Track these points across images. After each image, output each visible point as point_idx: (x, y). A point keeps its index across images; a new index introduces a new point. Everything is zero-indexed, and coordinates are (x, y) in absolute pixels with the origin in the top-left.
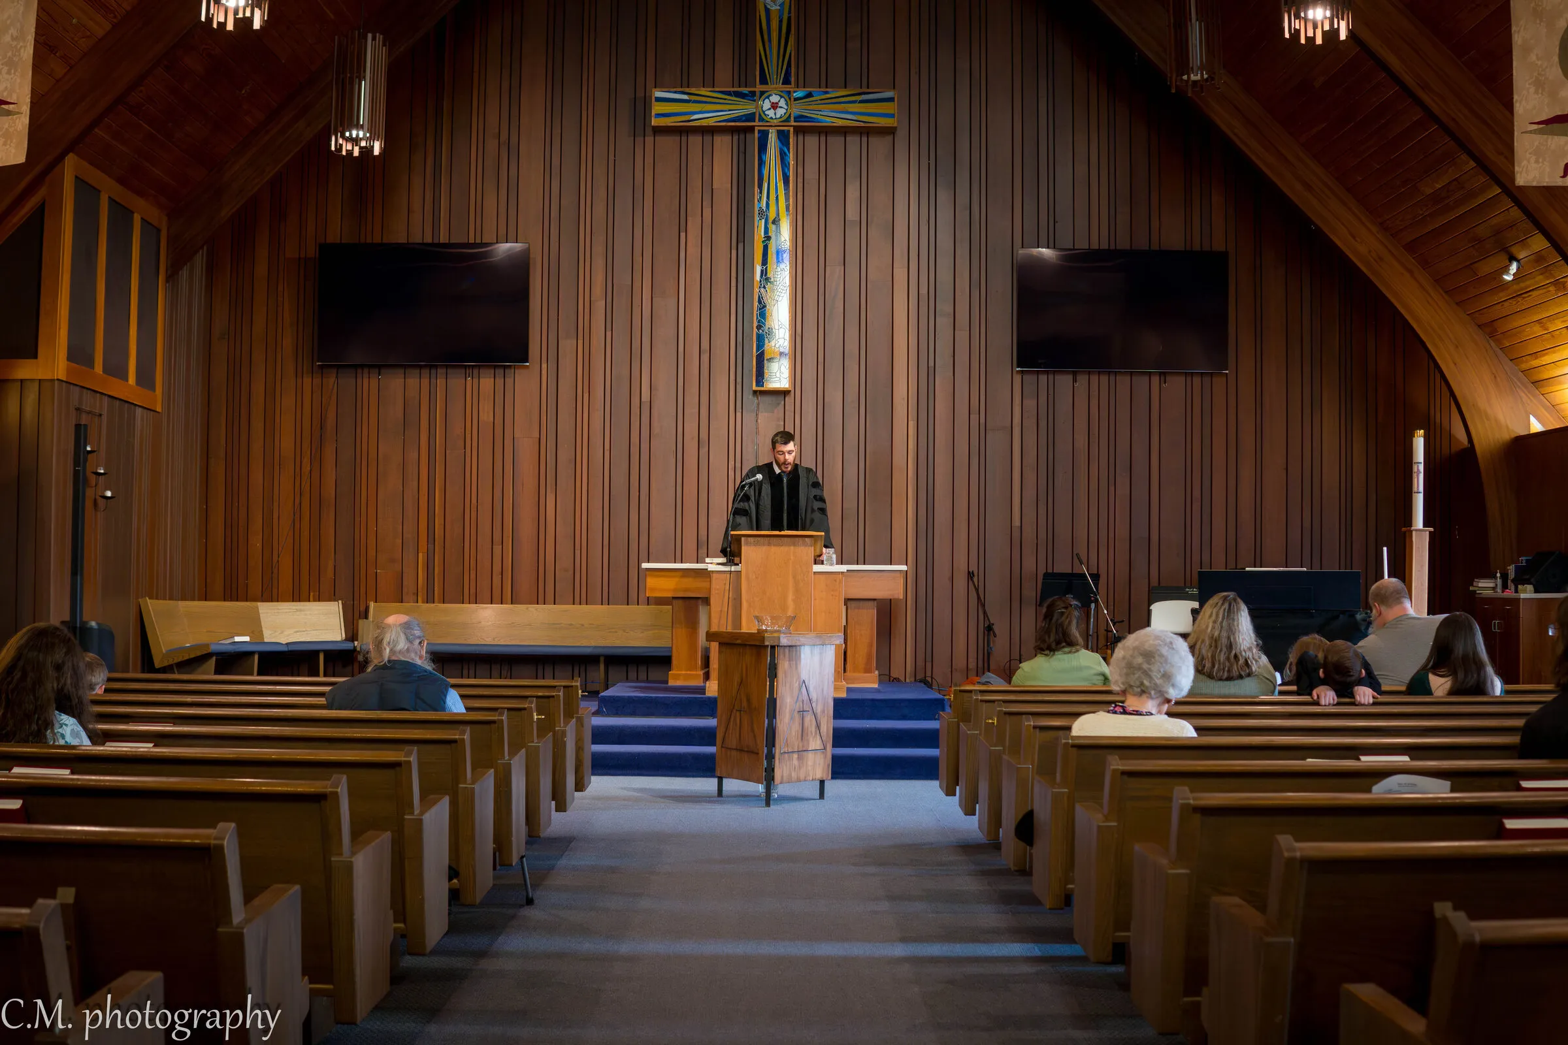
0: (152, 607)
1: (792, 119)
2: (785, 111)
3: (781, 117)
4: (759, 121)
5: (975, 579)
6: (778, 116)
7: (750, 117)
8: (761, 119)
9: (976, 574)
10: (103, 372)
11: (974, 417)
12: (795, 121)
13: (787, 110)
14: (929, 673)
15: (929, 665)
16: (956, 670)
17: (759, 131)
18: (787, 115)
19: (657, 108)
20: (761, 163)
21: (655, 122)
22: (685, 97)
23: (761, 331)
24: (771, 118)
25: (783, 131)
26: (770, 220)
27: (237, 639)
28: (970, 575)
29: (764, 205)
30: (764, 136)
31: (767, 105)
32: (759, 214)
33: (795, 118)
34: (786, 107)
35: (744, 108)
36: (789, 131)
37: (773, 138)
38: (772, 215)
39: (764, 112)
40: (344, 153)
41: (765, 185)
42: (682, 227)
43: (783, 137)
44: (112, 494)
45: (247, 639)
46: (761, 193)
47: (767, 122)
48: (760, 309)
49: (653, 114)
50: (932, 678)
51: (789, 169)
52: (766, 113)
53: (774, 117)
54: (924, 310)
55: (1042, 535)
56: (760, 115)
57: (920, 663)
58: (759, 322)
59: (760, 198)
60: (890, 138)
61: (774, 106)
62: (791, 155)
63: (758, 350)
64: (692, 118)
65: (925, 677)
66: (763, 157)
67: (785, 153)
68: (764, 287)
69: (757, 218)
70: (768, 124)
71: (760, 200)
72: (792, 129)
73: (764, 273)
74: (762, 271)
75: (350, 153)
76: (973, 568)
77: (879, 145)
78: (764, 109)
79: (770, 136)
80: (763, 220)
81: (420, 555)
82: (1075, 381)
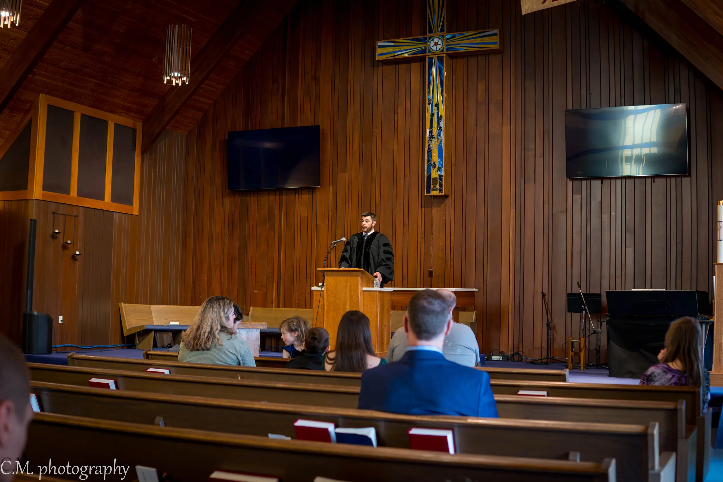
0: (125, 307)
1: (445, 50)
2: (441, 46)
3: (439, 50)
4: (428, 53)
5: (546, 297)
6: (438, 49)
7: (424, 51)
8: (429, 51)
9: (547, 294)
10: (78, 195)
11: (546, 206)
12: (446, 51)
13: (442, 45)
14: (521, 350)
15: (521, 345)
16: (535, 348)
17: (429, 58)
18: (442, 48)
19: (379, 51)
20: (430, 75)
21: (378, 58)
22: (392, 44)
23: (429, 164)
24: (435, 50)
25: (441, 56)
26: (434, 104)
27: (172, 323)
28: (544, 295)
29: (431, 97)
30: (431, 59)
31: (432, 44)
32: (428, 102)
33: (446, 49)
34: (442, 44)
35: (420, 46)
36: (443, 56)
37: (435, 61)
38: (435, 102)
39: (431, 48)
40: (174, 84)
41: (432, 86)
42: (396, 112)
43: (440, 60)
44: (79, 253)
45: (178, 323)
46: (429, 90)
47: (432, 52)
48: (429, 152)
49: (377, 54)
50: (522, 352)
51: (443, 77)
52: (432, 48)
53: (436, 50)
54: (519, 148)
55: (584, 272)
56: (429, 49)
57: (516, 343)
58: (428, 159)
59: (429, 93)
60: (500, 56)
61: (436, 44)
62: (444, 69)
63: (427, 174)
64: (395, 55)
65: (519, 352)
66: (431, 72)
67: (441, 68)
68: (431, 140)
69: (427, 104)
70: (433, 54)
71: (429, 95)
72: (445, 55)
73: (431, 133)
74: (430, 132)
75: (177, 84)
76: (545, 291)
77: (495, 60)
78: (431, 46)
79: (434, 59)
80: (430, 105)
81: (274, 284)
82: (602, 183)
